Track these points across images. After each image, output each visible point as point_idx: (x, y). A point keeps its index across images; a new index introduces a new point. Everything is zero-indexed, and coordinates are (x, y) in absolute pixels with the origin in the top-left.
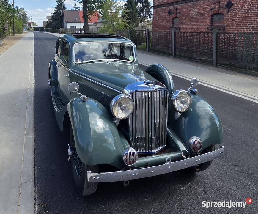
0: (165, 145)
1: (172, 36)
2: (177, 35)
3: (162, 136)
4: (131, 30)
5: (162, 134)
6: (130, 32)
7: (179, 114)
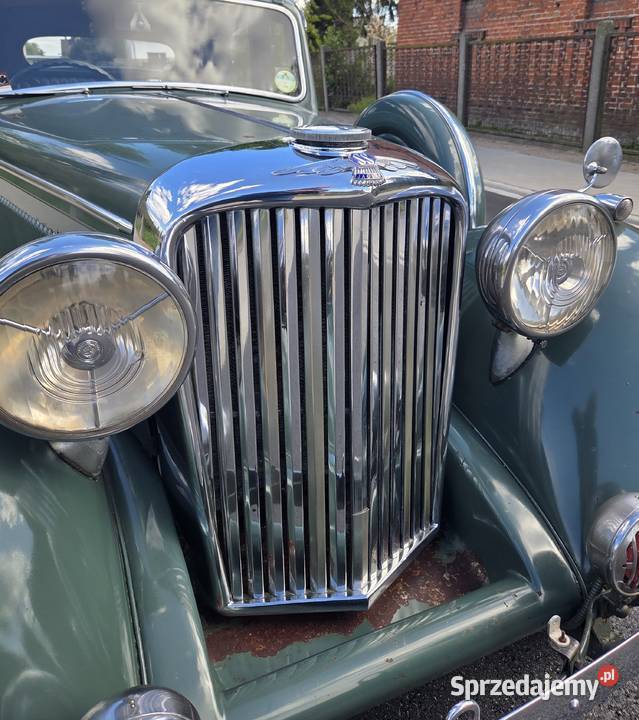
0: (436, 526)
1: (457, 65)
2: (474, 61)
3: (418, 465)
4: (329, 49)
5: (419, 454)
6: (327, 55)
7: (524, 344)
